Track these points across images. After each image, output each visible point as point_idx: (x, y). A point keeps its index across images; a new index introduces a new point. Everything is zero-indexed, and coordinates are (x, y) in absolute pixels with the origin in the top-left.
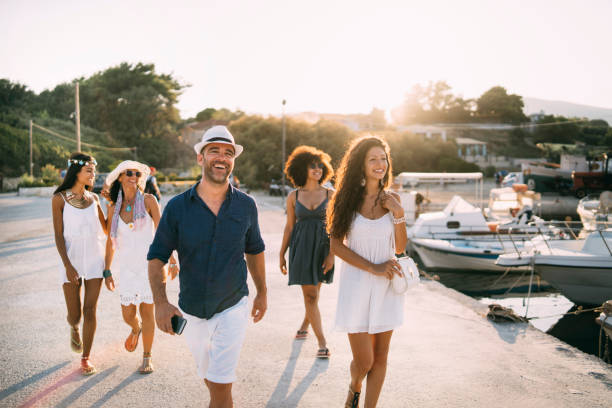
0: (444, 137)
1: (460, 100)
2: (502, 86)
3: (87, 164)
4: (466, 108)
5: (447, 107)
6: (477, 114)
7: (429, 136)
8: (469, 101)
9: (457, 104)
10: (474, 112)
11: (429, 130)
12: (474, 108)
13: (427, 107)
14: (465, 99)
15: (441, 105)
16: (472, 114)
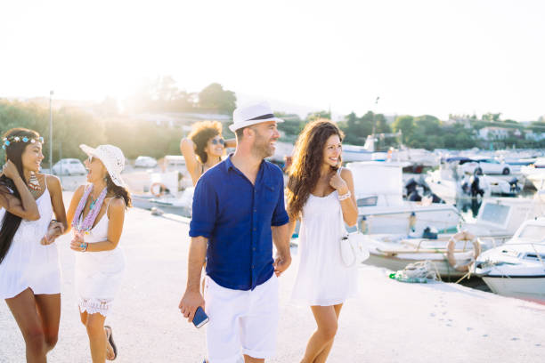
0: (171, 124)
1: (184, 93)
2: (219, 83)
3: (33, 141)
4: (189, 100)
5: (173, 99)
6: (199, 106)
7: (158, 123)
8: (191, 94)
9: (182, 96)
10: (196, 104)
11: (159, 118)
12: (196, 100)
13: (155, 98)
14: (188, 92)
15: (168, 96)
16: (194, 106)
